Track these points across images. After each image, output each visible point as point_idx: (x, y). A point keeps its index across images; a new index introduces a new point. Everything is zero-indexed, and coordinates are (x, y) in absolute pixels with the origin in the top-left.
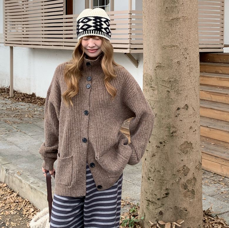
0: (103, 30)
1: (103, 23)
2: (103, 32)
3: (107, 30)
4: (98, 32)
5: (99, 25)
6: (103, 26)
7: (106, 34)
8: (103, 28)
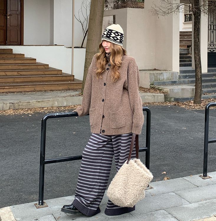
0: (111, 38)
1: (112, 33)
2: (111, 39)
3: (115, 38)
4: (108, 38)
5: (109, 35)
6: (111, 35)
7: (113, 40)
8: (111, 37)
